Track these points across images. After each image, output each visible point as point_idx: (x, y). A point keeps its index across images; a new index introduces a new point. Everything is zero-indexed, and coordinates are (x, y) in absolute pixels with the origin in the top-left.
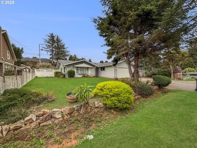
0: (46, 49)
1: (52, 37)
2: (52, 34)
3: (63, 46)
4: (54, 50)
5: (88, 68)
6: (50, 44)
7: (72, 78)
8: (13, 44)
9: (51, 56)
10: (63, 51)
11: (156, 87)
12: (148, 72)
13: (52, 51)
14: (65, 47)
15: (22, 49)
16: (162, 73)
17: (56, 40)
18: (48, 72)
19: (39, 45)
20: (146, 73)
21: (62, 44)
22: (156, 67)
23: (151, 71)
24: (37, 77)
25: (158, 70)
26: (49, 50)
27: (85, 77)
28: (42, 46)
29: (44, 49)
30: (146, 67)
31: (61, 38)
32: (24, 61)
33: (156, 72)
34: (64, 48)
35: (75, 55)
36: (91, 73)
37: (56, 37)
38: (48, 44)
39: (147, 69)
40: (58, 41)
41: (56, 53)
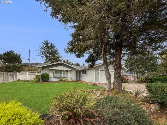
0: (41, 55)
1: (47, 44)
2: (47, 41)
3: (56, 51)
4: (48, 56)
5: (67, 71)
6: (44, 51)
7: (46, 82)
8: (12, 51)
9: (46, 61)
10: (56, 56)
11: (153, 107)
12: (140, 76)
13: (47, 57)
14: (58, 52)
15: (20, 55)
16: (159, 77)
17: (50, 46)
18: (31, 75)
19: (30, 50)
20: (138, 78)
21: (55, 50)
22: (152, 70)
23: (144, 75)
24: (19, 80)
25: (154, 74)
26: (44, 55)
27: (61, 81)
28: (38, 52)
29: (40, 55)
30: (138, 70)
31: (54, 44)
32: (21, 66)
33: (152, 76)
34: (57, 54)
35: (67, 60)
36: (71, 76)
37: (50, 43)
38: (43, 50)
39: (139, 72)
40: (52, 47)
41: (50, 58)
